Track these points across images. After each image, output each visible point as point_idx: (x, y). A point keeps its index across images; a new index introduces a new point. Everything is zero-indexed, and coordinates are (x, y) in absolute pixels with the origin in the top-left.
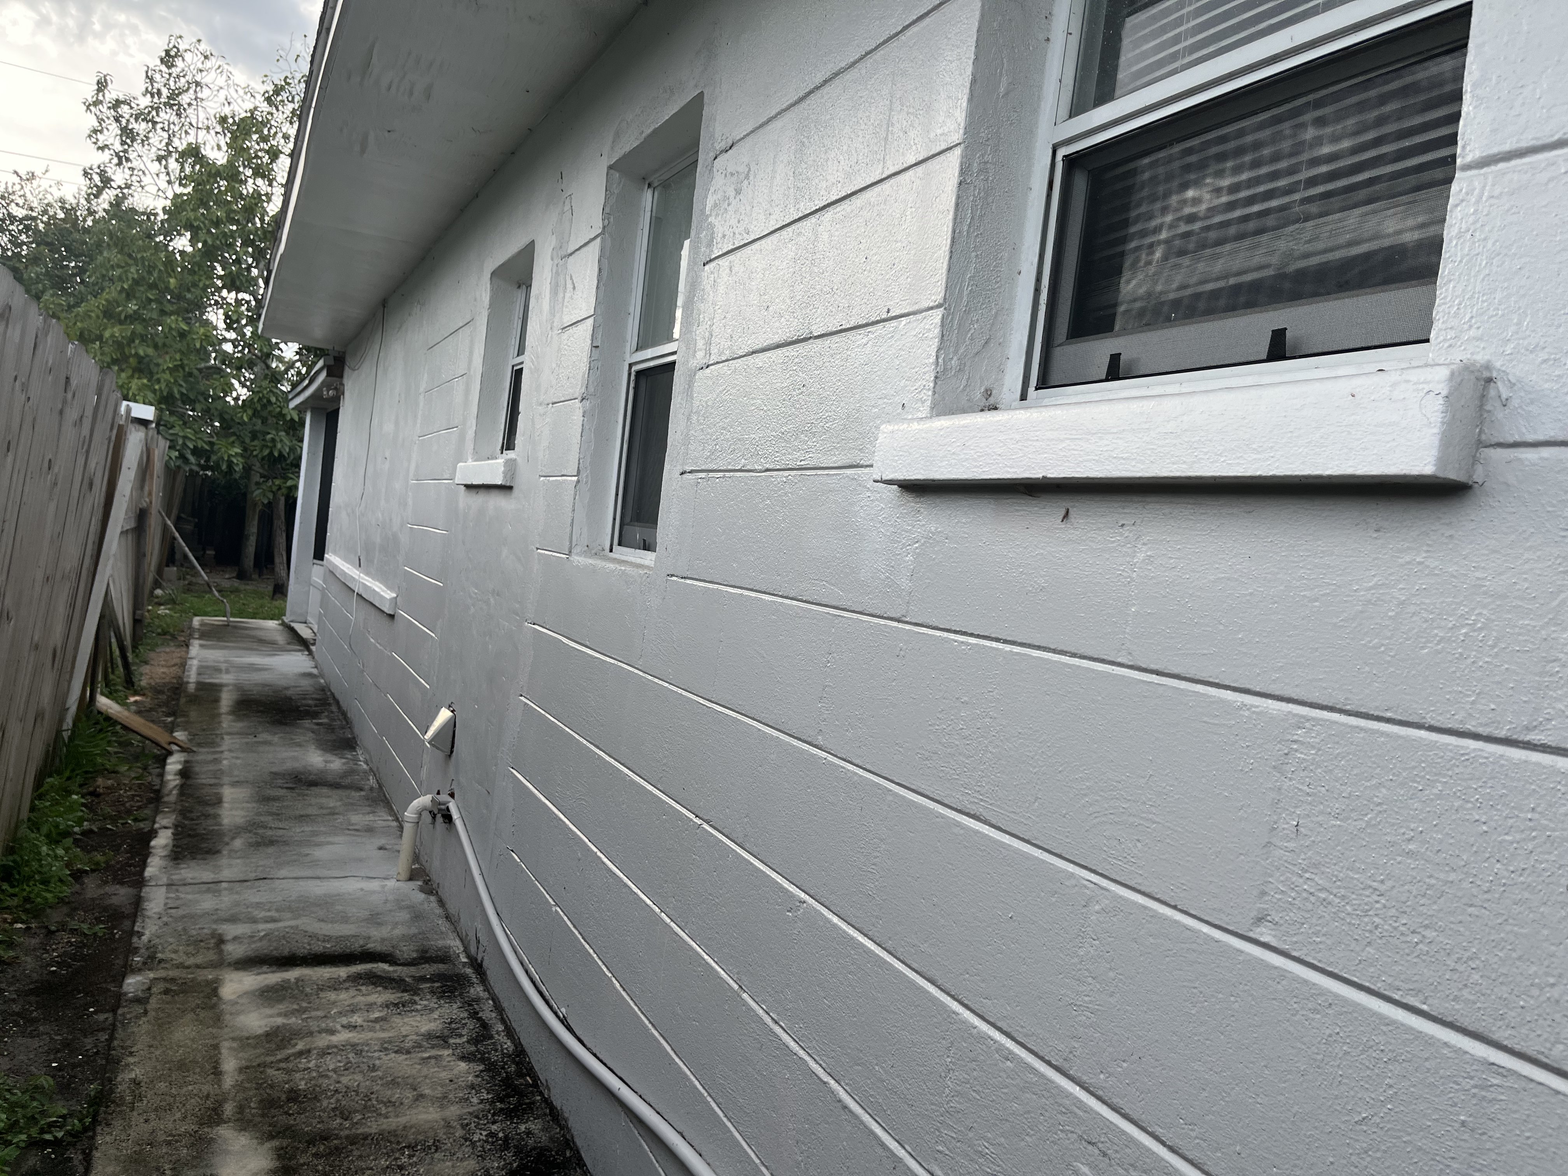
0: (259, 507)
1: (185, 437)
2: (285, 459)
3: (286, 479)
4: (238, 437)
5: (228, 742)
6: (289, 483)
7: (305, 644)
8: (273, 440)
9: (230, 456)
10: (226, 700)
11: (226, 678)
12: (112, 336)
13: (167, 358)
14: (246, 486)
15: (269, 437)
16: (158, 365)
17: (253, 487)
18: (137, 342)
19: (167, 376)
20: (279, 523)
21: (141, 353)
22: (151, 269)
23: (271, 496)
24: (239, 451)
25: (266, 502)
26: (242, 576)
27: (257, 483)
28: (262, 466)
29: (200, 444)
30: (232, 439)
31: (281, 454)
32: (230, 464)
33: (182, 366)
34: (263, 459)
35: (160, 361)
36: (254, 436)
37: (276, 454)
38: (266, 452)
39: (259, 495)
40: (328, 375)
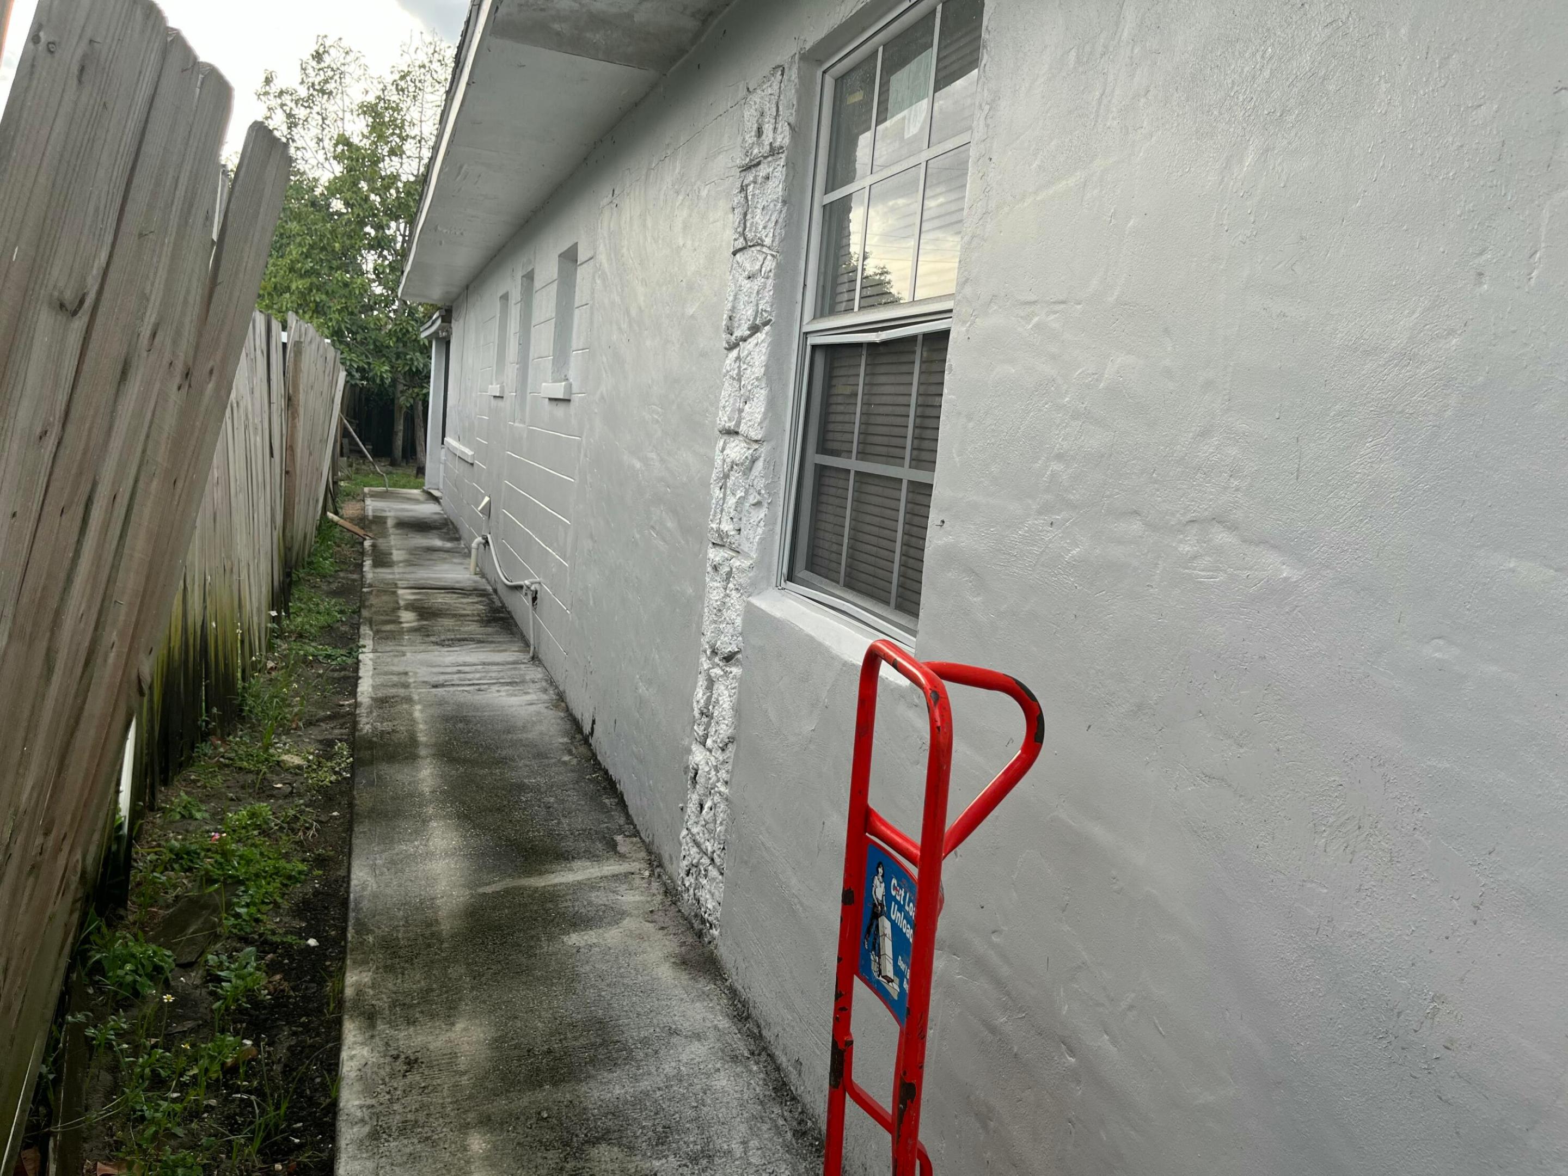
0: (404, 410)
1: (351, 360)
2: (421, 373)
3: (423, 387)
4: (387, 358)
5: (392, 537)
6: (425, 391)
7: (436, 499)
8: (412, 359)
9: (381, 372)
10: (390, 523)
11: (388, 514)
12: (297, 288)
13: (336, 301)
14: (394, 393)
15: (408, 357)
16: (330, 307)
17: (399, 395)
18: (314, 291)
19: (337, 316)
20: (419, 421)
21: (318, 300)
22: (322, 237)
23: (412, 401)
24: (387, 368)
25: (408, 405)
26: (393, 463)
27: (402, 392)
28: (405, 379)
29: (361, 364)
30: (384, 359)
31: (417, 368)
32: (382, 378)
33: (347, 308)
34: (405, 373)
35: (332, 304)
36: (398, 357)
37: (414, 370)
38: (407, 368)
39: (403, 401)
40: (442, 321)
